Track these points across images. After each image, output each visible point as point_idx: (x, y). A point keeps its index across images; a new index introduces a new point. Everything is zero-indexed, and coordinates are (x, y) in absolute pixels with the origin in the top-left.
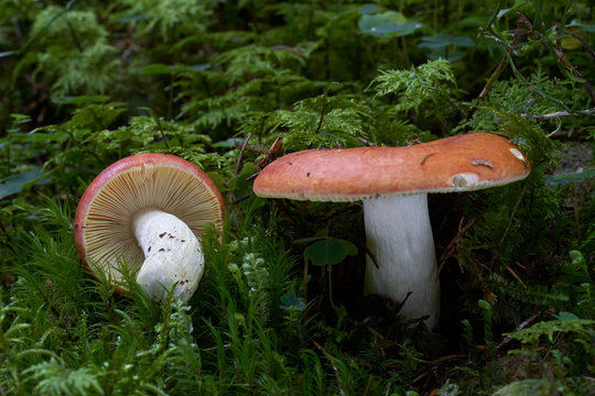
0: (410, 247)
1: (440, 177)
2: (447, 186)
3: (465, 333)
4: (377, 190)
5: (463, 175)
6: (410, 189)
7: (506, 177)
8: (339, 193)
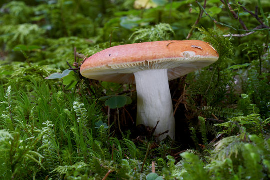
0: (160, 98)
1: (177, 52)
2: (180, 56)
3: (192, 135)
4: (146, 59)
5: (188, 52)
6: (162, 57)
7: (209, 55)
8: (126, 62)
